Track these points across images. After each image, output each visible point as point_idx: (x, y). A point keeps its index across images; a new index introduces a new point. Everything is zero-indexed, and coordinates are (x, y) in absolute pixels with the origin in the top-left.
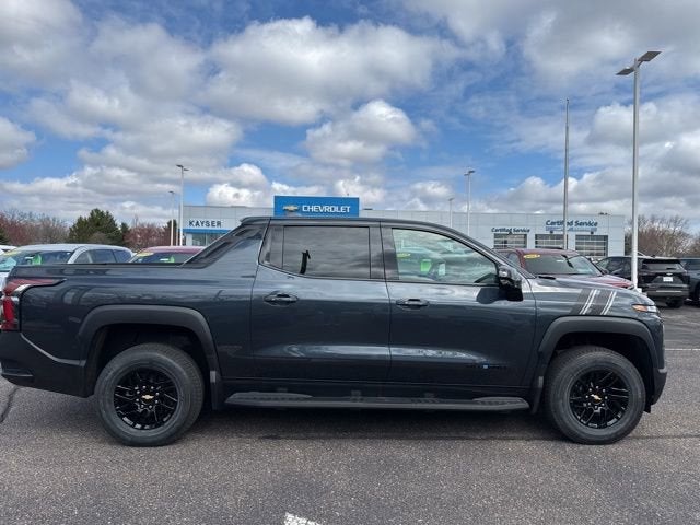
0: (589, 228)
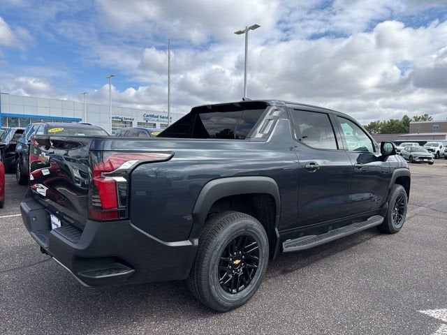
0: (167, 120)
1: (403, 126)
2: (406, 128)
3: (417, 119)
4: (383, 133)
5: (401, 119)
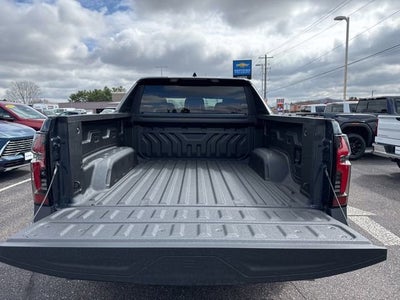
1: (105, 95)
2: (108, 97)
3: (115, 90)
4: (90, 100)
5: (102, 90)
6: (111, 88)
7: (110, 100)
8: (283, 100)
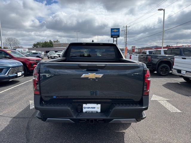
1: (50, 44)
2: (51, 45)
3: (55, 42)
4: (43, 47)
5: (49, 41)
6: (52, 41)
7: (52, 46)
8: (134, 47)
